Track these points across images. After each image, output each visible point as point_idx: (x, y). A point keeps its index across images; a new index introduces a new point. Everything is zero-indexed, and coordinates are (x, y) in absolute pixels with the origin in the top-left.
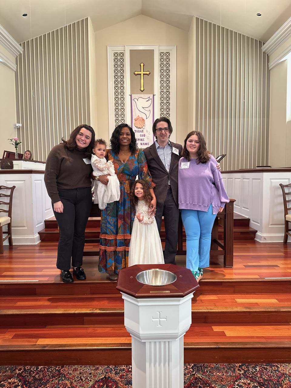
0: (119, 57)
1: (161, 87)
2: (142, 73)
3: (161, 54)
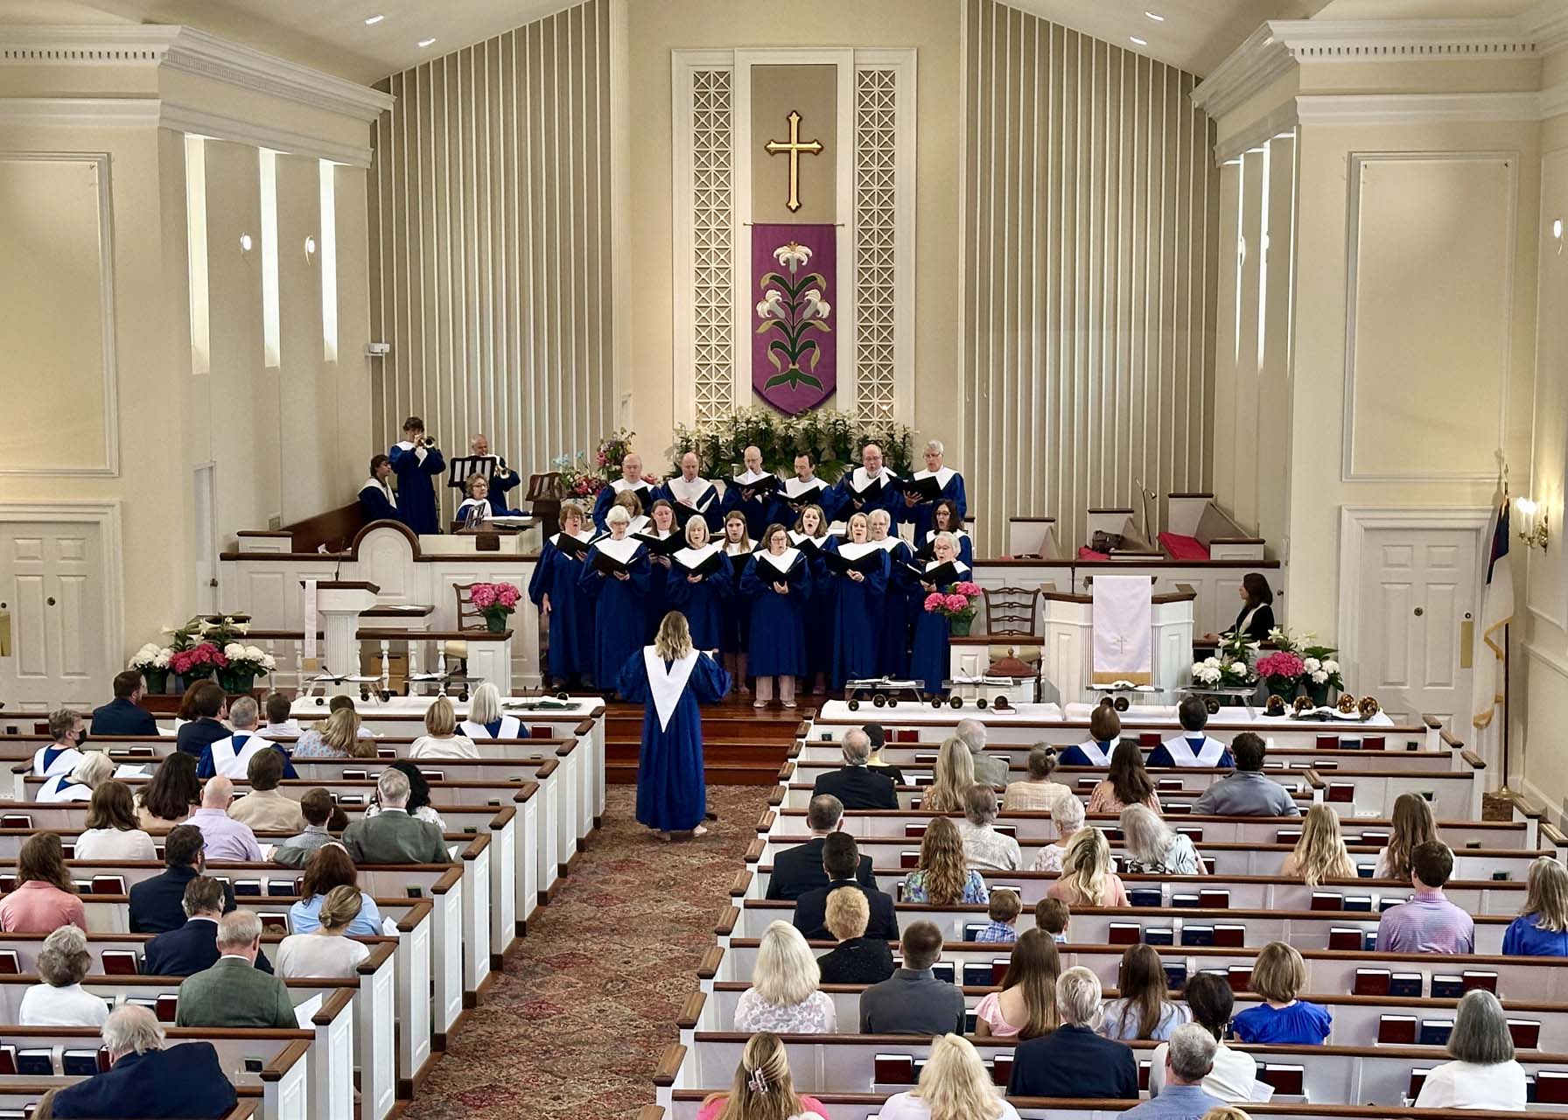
0: (712, 87)
1: (863, 194)
2: (794, 146)
3: (864, 78)
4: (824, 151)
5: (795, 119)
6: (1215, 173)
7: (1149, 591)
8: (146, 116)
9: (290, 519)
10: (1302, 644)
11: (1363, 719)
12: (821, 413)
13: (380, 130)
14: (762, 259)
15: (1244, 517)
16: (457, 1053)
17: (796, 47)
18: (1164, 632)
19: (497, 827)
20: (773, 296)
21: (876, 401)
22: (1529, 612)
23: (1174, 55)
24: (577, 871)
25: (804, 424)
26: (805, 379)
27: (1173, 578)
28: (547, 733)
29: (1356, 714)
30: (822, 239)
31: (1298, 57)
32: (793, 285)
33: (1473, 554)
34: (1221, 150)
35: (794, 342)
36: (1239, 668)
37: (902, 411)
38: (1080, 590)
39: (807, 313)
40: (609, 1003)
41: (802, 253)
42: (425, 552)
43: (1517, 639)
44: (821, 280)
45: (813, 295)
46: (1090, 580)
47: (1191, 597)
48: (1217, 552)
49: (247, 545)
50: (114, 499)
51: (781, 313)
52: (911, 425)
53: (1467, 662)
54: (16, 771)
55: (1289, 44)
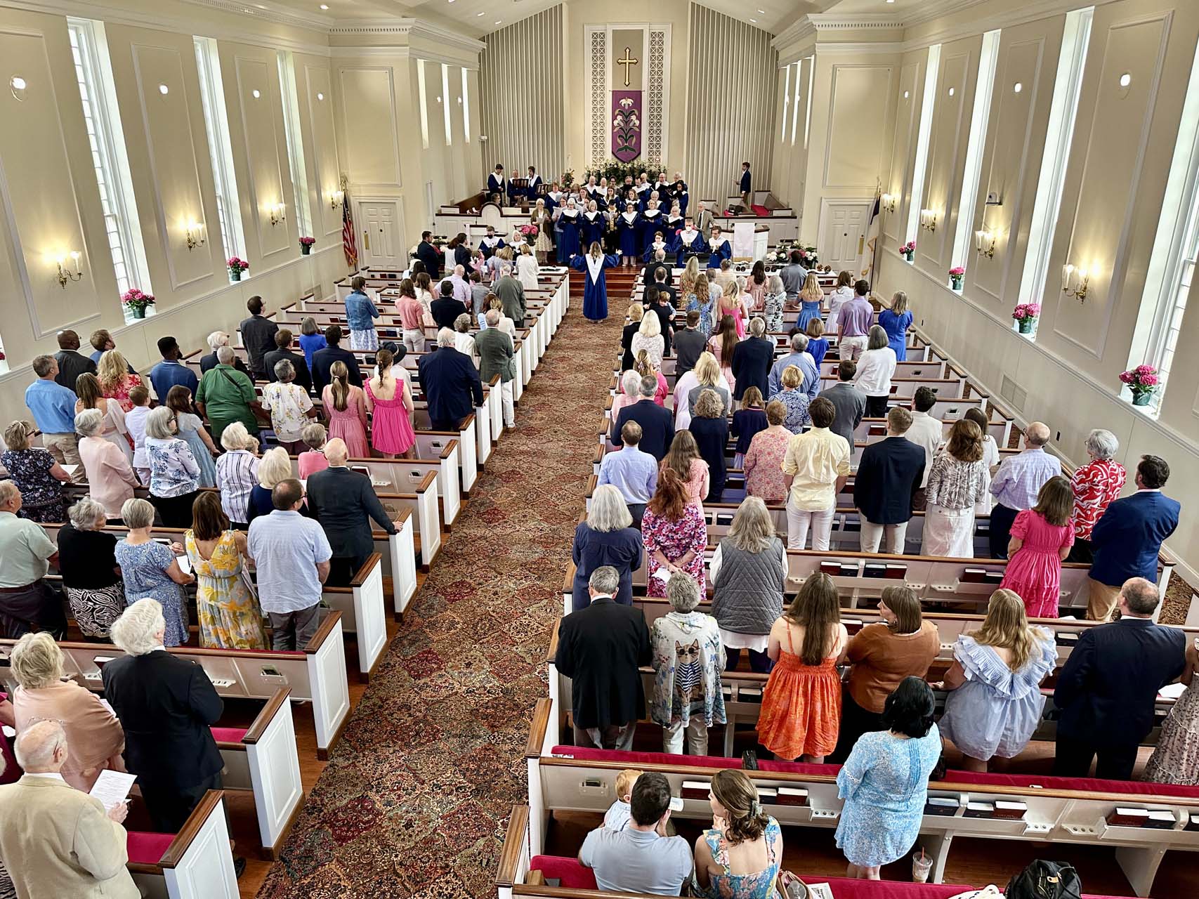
0: (598, 39)
1: (651, 80)
2: (628, 61)
3: (653, 35)
4: (638, 63)
5: (628, 50)
6: (778, 71)
7: (754, 228)
8: (405, 53)
9: (457, 201)
10: (805, 247)
11: (826, 273)
12: (635, 162)
13: (482, 56)
14: (616, 104)
15: (783, 200)
16: (531, 391)
17: (628, 23)
18: (758, 243)
19: (539, 315)
20: (619, 118)
21: (654, 157)
22: (884, 235)
23: (765, 27)
24: (562, 327)
25: (630, 165)
26: (630, 149)
27: (762, 223)
28: (550, 279)
29: (823, 272)
30: (637, 96)
31: (817, 28)
32: (626, 114)
33: (866, 213)
34: (780, 63)
35: (626, 135)
36: (783, 255)
37: (664, 160)
38: (729, 229)
39: (631, 124)
40: (579, 375)
41: (630, 101)
42: (504, 214)
43: (879, 244)
44: (636, 112)
45: (633, 117)
46: (733, 225)
47: (768, 230)
48: (775, 213)
49: (444, 211)
50: (400, 195)
51: (622, 124)
52: (666, 165)
53: (861, 252)
54: (377, 292)
55: (814, 23)
